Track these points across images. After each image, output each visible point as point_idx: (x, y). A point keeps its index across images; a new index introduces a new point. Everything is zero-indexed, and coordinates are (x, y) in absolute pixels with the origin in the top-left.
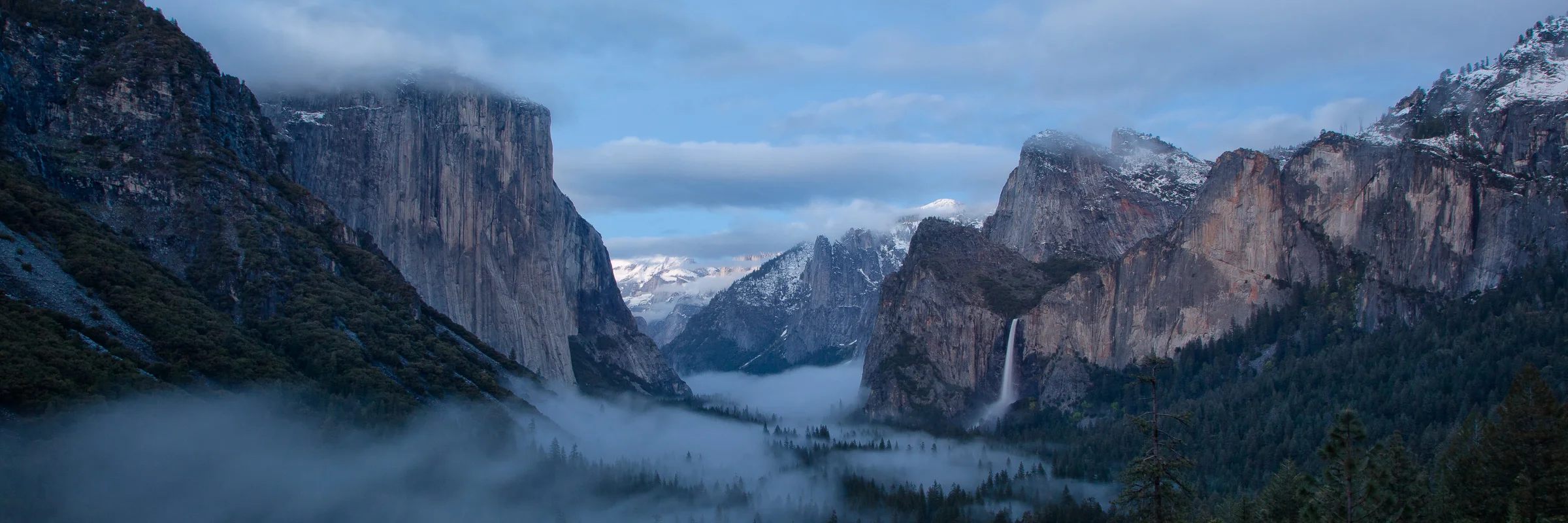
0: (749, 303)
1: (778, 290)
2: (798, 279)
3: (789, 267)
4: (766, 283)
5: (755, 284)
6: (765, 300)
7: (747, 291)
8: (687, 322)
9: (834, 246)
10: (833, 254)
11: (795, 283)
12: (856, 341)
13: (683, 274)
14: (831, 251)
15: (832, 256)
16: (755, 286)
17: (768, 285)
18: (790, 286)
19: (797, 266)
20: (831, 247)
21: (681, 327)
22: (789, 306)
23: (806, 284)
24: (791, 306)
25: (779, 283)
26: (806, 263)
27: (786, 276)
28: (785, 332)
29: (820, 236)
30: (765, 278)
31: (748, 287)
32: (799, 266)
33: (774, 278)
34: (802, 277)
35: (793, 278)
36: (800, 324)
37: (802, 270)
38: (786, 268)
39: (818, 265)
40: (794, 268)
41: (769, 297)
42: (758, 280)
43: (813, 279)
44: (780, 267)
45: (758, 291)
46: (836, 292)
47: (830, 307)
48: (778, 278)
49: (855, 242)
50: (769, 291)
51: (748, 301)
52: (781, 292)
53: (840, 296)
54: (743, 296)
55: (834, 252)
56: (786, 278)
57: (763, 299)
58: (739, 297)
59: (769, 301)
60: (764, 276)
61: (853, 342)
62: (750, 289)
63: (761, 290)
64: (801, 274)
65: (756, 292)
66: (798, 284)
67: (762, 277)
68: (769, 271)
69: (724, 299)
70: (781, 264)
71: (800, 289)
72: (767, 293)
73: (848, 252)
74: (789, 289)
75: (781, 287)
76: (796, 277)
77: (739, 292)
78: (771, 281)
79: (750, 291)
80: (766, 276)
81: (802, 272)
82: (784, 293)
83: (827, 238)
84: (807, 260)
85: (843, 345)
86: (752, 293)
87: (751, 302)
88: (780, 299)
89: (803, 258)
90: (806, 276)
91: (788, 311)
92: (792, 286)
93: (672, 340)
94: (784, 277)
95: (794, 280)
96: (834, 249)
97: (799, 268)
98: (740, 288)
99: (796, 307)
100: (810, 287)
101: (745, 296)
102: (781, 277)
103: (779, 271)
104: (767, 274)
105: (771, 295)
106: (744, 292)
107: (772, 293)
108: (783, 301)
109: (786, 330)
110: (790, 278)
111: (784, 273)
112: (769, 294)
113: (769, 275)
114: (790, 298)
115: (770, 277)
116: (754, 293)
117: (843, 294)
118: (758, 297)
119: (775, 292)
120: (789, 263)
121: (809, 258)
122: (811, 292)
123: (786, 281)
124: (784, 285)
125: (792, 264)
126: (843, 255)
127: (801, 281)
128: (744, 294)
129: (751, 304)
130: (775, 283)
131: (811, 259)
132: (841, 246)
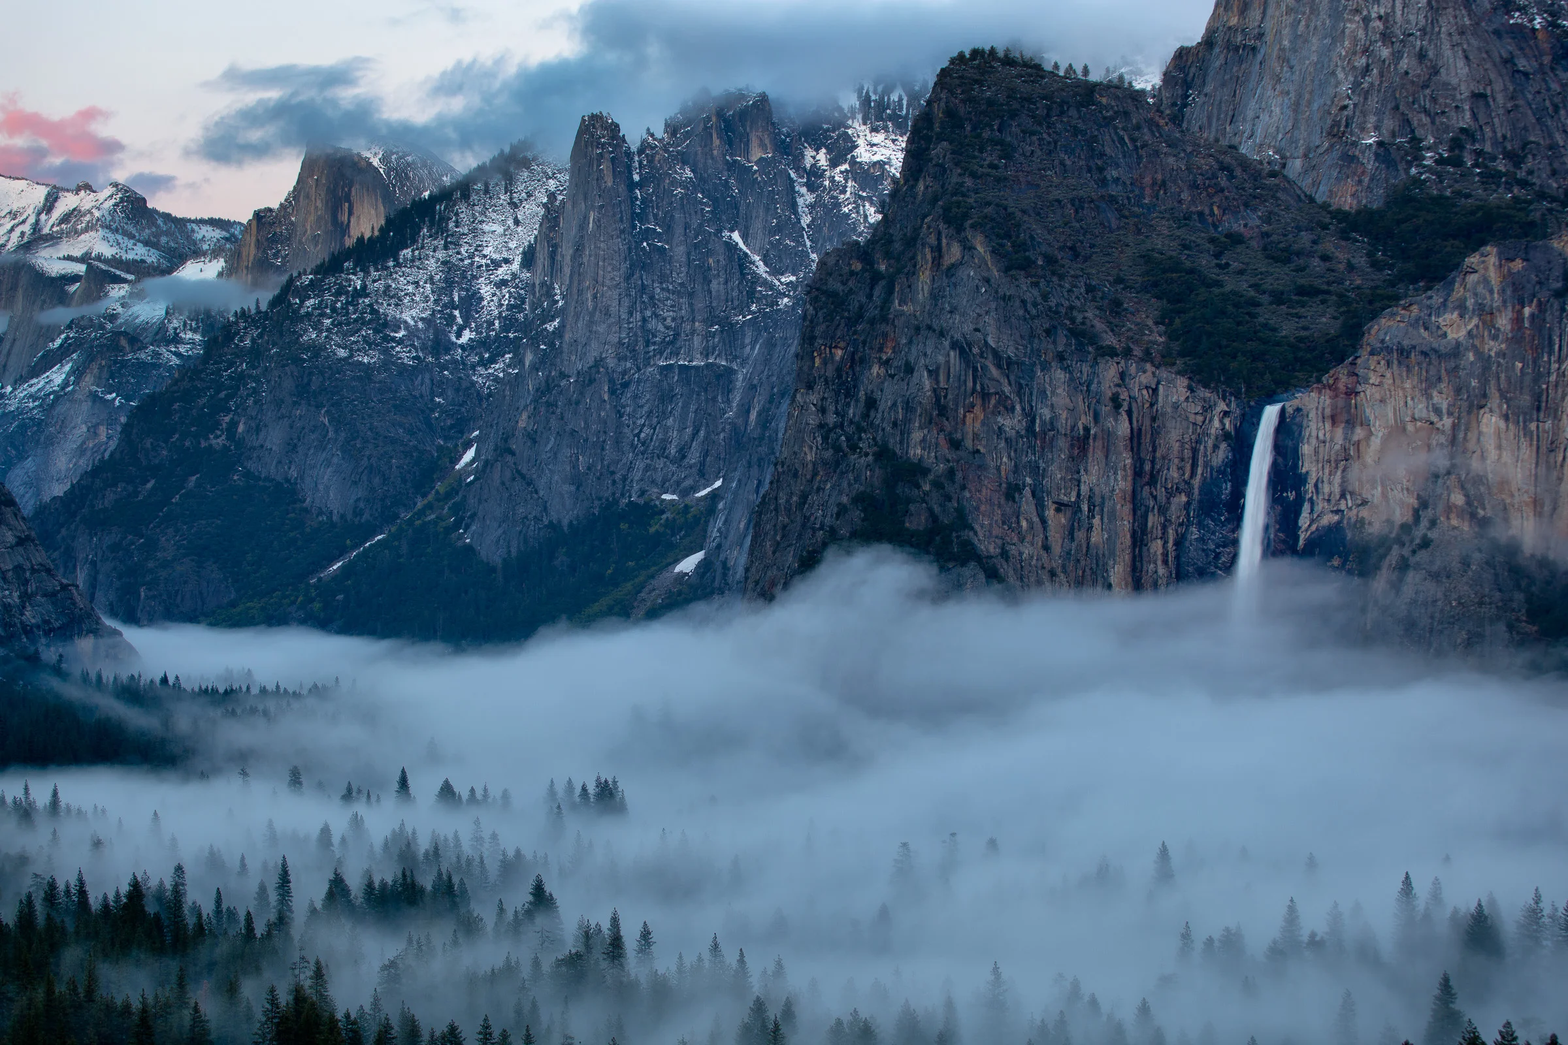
0: (342, 353)
1: (445, 306)
2: (515, 266)
3: (486, 227)
4: (402, 281)
5: (364, 287)
6: (400, 342)
7: (334, 310)
8: (123, 420)
9: (641, 151)
10: (636, 178)
11: (504, 283)
12: (718, 484)
13: (108, 251)
14: (629, 169)
15: (632, 185)
16: (363, 292)
17: (411, 288)
18: (486, 290)
19: (510, 222)
20: (629, 155)
21: (103, 438)
22: (485, 364)
23: (543, 284)
24: (492, 360)
25: (449, 284)
26: (542, 211)
27: (471, 256)
28: (470, 455)
29: (593, 117)
30: (398, 265)
31: (339, 293)
32: (517, 222)
33: (432, 264)
34: (529, 259)
35: (497, 264)
36: (522, 424)
37: (526, 235)
38: (474, 230)
39: (586, 218)
40: (500, 229)
41: (412, 333)
42: (375, 274)
43: (567, 271)
44: (451, 225)
45: (374, 312)
46: (648, 313)
47: (629, 365)
48: (445, 263)
49: (715, 136)
50: (414, 313)
51: (339, 346)
52: (457, 313)
53: (661, 327)
54: (321, 331)
55: (640, 174)
56: (472, 264)
57: (393, 339)
58: (306, 331)
59: (413, 345)
60: (396, 259)
61: (709, 489)
62: (348, 303)
63: (387, 309)
64: (524, 253)
65: (368, 317)
66: (516, 287)
67: (391, 264)
68: (414, 241)
69: (253, 340)
70: (457, 214)
71: (523, 303)
72: (407, 316)
73: (689, 173)
74: (485, 303)
75: (456, 299)
76: (507, 261)
77: (308, 315)
78: (422, 276)
79: (347, 313)
80: (406, 259)
81: (530, 246)
82: (467, 318)
83: (617, 126)
84: (545, 200)
85: (675, 497)
86: (356, 320)
87: (351, 350)
88: (454, 339)
89: (529, 195)
90: (542, 257)
91: (480, 380)
92: (494, 295)
93: (73, 486)
94: (466, 262)
95: (500, 271)
96: (640, 163)
97: (520, 229)
98: (312, 301)
99: (509, 366)
100: (557, 298)
101: (329, 330)
102: (454, 260)
103: (446, 242)
104: (407, 253)
105: (420, 325)
106: (323, 315)
107: (422, 319)
108: (462, 347)
109: (473, 449)
110: (487, 265)
111: (466, 247)
112: (412, 323)
113: (413, 255)
114: (488, 336)
115: (417, 263)
116: (363, 318)
117: (674, 319)
118: (376, 331)
119: (433, 314)
120: (483, 213)
121: (552, 196)
122: (562, 312)
123: (475, 277)
124: (467, 290)
125: (494, 215)
126: (674, 183)
127: (526, 275)
128: (328, 322)
129: (351, 356)
130: (433, 283)
131: (560, 198)
132: (666, 151)
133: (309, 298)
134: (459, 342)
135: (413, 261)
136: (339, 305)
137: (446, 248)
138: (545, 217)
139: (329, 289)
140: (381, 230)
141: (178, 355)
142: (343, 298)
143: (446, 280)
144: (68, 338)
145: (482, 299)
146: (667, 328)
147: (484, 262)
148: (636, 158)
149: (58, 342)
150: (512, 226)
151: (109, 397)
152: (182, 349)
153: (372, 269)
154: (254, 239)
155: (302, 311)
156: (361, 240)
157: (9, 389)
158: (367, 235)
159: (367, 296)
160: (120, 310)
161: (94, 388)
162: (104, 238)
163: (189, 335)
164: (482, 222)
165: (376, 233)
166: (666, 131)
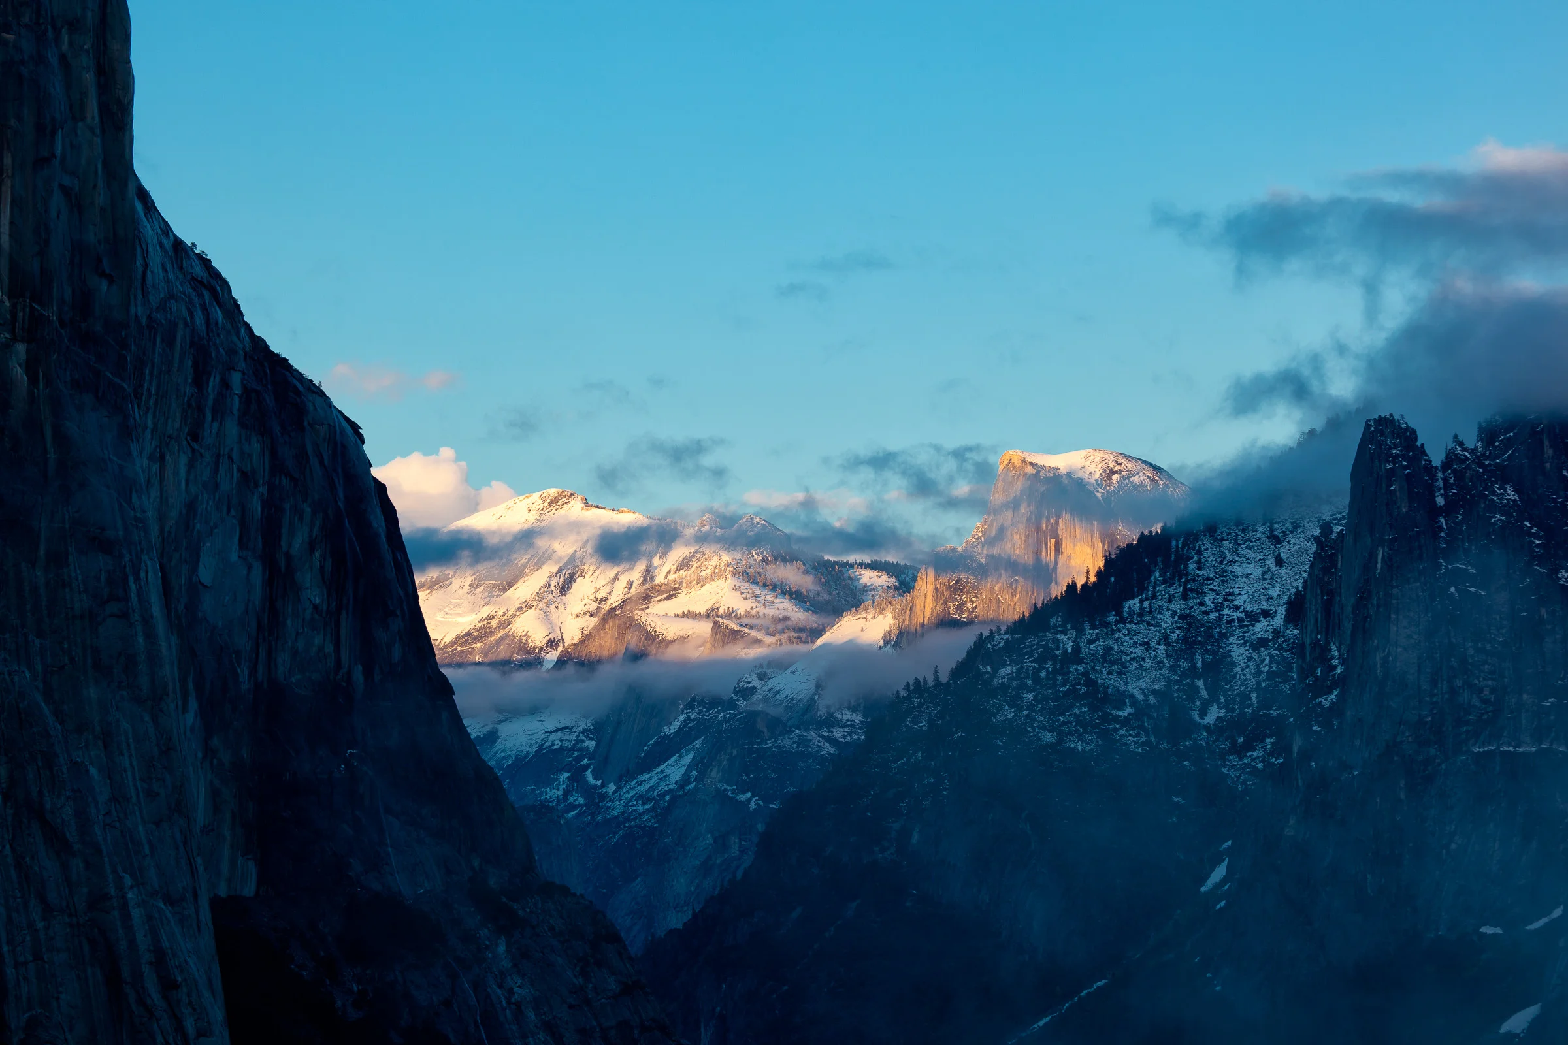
0: (1048, 737)
1: (1184, 675)
2: (1278, 621)
3: (1237, 569)
4: (1126, 642)
5: (1077, 649)
6: (1126, 722)
7: (1037, 680)
8: (760, 827)
9: (1446, 465)
10: (1440, 501)
11: (1262, 643)
12: (1558, 912)
13: (742, 605)
14: (1431, 492)
15: (1434, 511)
16: (1076, 656)
17: (1138, 651)
18: (1238, 653)
19: (1271, 562)
20: (1430, 470)
21: (735, 851)
22: (1239, 751)
23: (1315, 644)
24: (1249, 746)
25: (1190, 644)
26: (1313, 547)
27: (1219, 608)
28: (1219, 873)
29: (1380, 421)
30: (1122, 620)
31: (1041, 660)
32: (1279, 562)
33: (1166, 619)
34: (1296, 609)
35: (1253, 618)
36: (1289, 832)
37: (1293, 578)
38: (1222, 574)
39: (1372, 556)
40: (1257, 572)
41: (1141, 711)
42: (1090, 633)
43: (1348, 626)
44: (1192, 566)
45: (1091, 683)
46: (1458, 683)
47: (1433, 751)
48: (1183, 617)
49: (1546, 443)
50: (1143, 683)
51: (1044, 728)
52: (1200, 683)
53: (1476, 702)
54: (1020, 709)
55: (1445, 495)
56: (1220, 618)
57: (1116, 719)
58: (1000, 708)
59: (1142, 727)
60: (1119, 613)
61: (1545, 920)
62: (1055, 671)
63: (1106, 678)
64: (1289, 603)
65: (1082, 689)
66: (1280, 648)
67: (1112, 619)
68: (1143, 589)
69: (931, 721)
70: (1199, 553)
71: (1290, 669)
72: (1133, 688)
73: (1511, 494)
74: (1238, 669)
75: (1199, 664)
76: (1266, 614)
77: (1004, 688)
78: (1153, 635)
79: (1055, 685)
80: (1131, 613)
81: (1298, 593)
82: (1214, 690)
83: (1414, 432)
84: (1317, 532)
85: (1498, 930)
86: (1066, 694)
87: (1060, 734)
88: (1197, 719)
89: (1296, 526)
90: (1314, 607)
91: (1232, 773)
92: (1249, 659)
93: (695, 915)
94: (1213, 615)
95: (1258, 627)
96: (1445, 480)
97: (1283, 571)
98: (1008, 669)
99: (1271, 754)
100: (1335, 662)
101: (1030, 707)
102: (1195, 613)
103: (1185, 590)
104: (1133, 604)
105: (1152, 700)
106: (1023, 687)
107: (1154, 692)
108: (1207, 728)
109: (1224, 866)
110: (1240, 620)
111: (1212, 596)
112: (1141, 697)
113: (1141, 608)
114: (1243, 714)
115: (1147, 618)
116: (1075, 691)
117: (1493, 690)
118: (1093, 709)
119: (1168, 686)
120: (1234, 551)
121: (1326, 528)
122: (1341, 682)
123: (1223, 636)
124: (1214, 653)
125: (1249, 554)
126: (1493, 508)
127: (1293, 632)
128: (1028, 696)
129: (1060, 741)
130: (1167, 644)
131: (1337, 529)
132: (1481, 465)
133: (1005, 665)
134: (1204, 722)
135: (1141, 615)
136: (1043, 674)
137: (1185, 597)
138: (1317, 556)
139: (1031, 654)
140: (1099, 574)
141: (832, 741)
142: (1049, 665)
143: (1185, 640)
144: (688, 720)
145: (1234, 664)
146: (1485, 701)
147: (1235, 615)
148: (1440, 475)
149: (676, 725)
150: (1273, 568)
151: (743, 797)
152: (838, 734)
153: (1087, 626)
154: (931, 587)
155: (995, 682)
156: (1072, 587)
157: (612, 787)
158: (1080, 583)
159: (1081, 661)
160: (756, 683)
161: (722, 786)
162: (735, 588)
163: (847, 715)
164: (1232, 562)
165: (1093, 579)
166: (1480, 439)
